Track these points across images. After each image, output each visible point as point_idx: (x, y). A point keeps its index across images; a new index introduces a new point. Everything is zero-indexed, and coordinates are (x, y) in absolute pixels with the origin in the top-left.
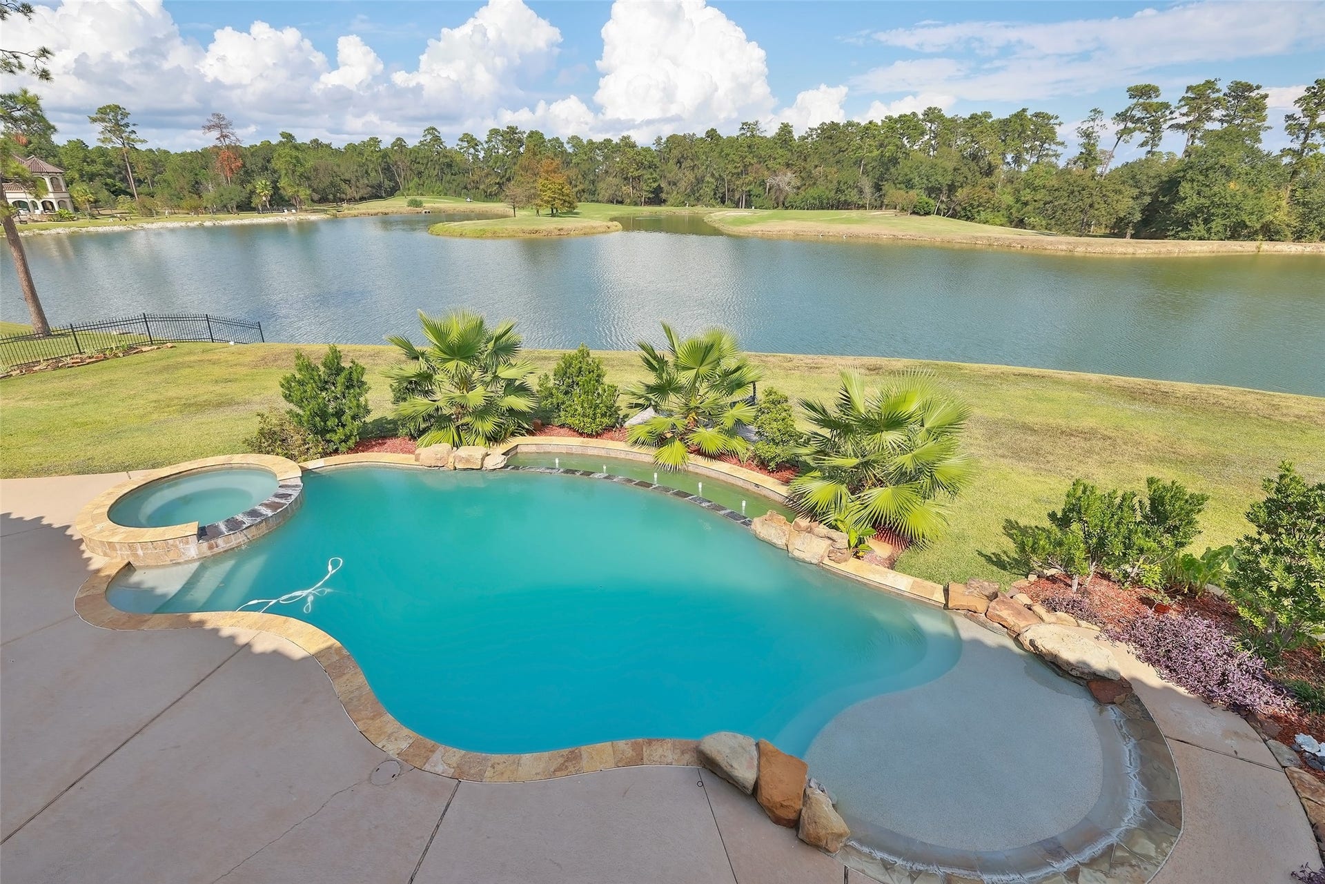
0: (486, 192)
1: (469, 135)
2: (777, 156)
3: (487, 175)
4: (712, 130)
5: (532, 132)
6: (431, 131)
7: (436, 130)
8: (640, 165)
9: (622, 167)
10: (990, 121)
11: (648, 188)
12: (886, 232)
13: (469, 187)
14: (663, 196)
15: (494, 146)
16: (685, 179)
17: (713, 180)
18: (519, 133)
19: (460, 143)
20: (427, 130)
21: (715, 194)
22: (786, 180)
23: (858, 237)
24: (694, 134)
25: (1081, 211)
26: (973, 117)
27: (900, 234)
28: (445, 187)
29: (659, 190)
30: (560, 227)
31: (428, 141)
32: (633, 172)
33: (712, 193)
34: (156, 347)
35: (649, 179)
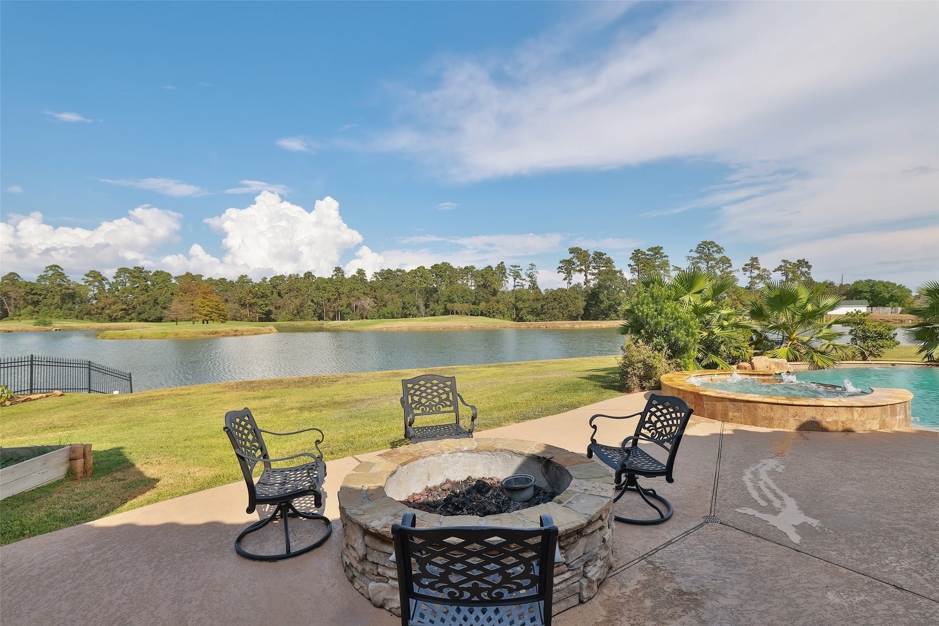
0: (110, 316)
1: (96, 272)
2: (359, 288)
3: (114, 303)
4: (309, 272)
5: (158, 272)
6: (53, 268)
7: (59, 267)
8: (255, 296)
9: (241, 296)
10: (475, 270)
11: (261, 311)
12: (466, 325)
13: (93, 312)
14: (273, 316)
15: (123, 280)
16: (293, 304)
17: (313, 304)
18: (146, 272)
19: (86, 278)
20: (49, 267)
21: (315, 314)
22: (367, 303)
23: (449, 328)
24: (298, 275)
25: (563, 308)
26: (466, 268)
27: (475, 325)
28: (64, 313)
29: (269, 312)
30: (235, 329)
31: (50, 275)
32: (250, 299)
33: (313, 313)
34: (45, 395)
35: (262, 305)
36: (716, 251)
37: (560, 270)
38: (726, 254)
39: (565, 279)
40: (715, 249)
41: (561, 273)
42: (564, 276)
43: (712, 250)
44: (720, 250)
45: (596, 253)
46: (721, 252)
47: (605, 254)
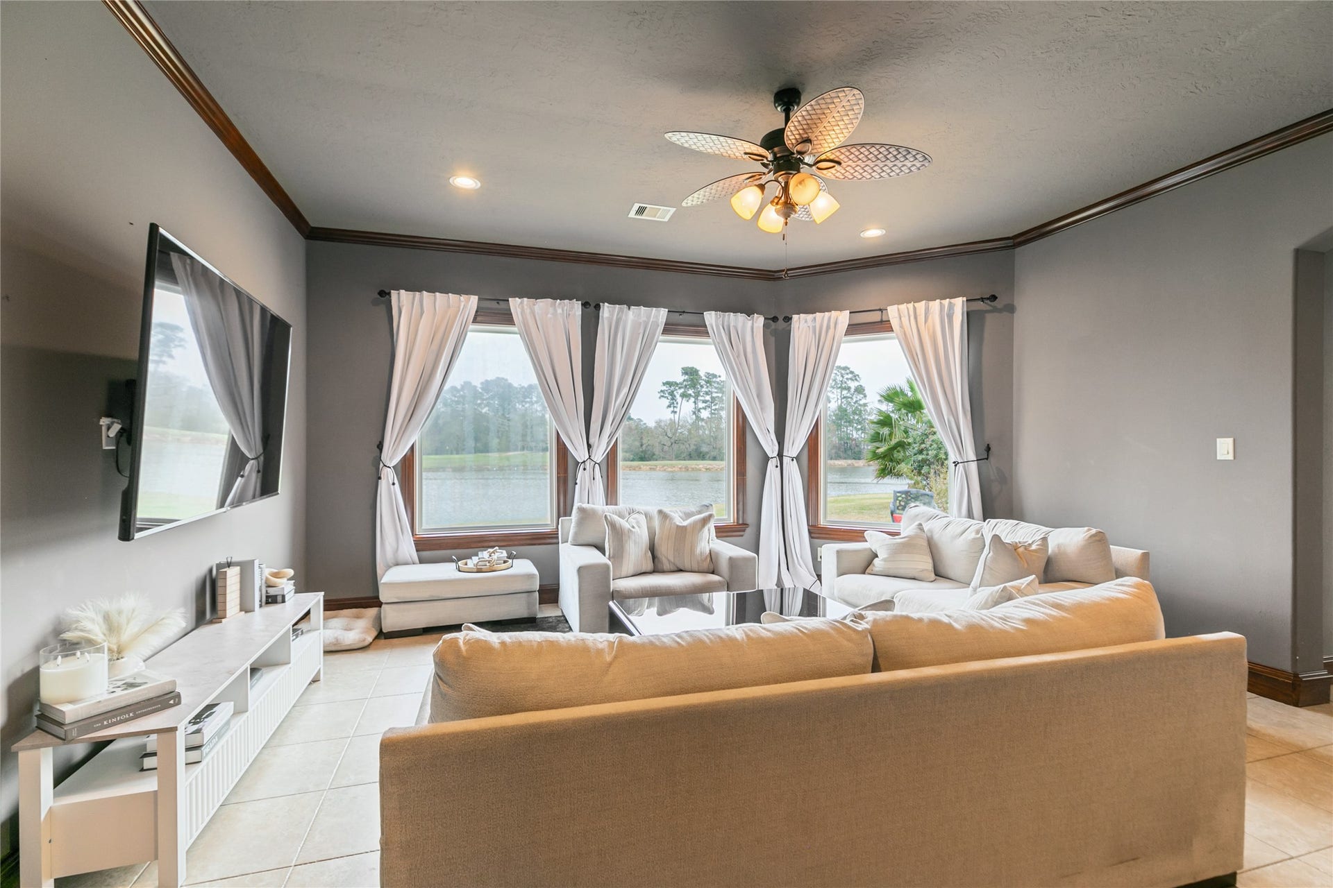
36: (851, 379)
37: (662, 394)
38: (862, 383)
39: (669, 406)
40: (850, 376)
41: (663, 399)
42: (667, 402)
43: (846, 376)
44: (855, 377)
45: (708, 375)
46: (856, 380)
47: (720, 376)
